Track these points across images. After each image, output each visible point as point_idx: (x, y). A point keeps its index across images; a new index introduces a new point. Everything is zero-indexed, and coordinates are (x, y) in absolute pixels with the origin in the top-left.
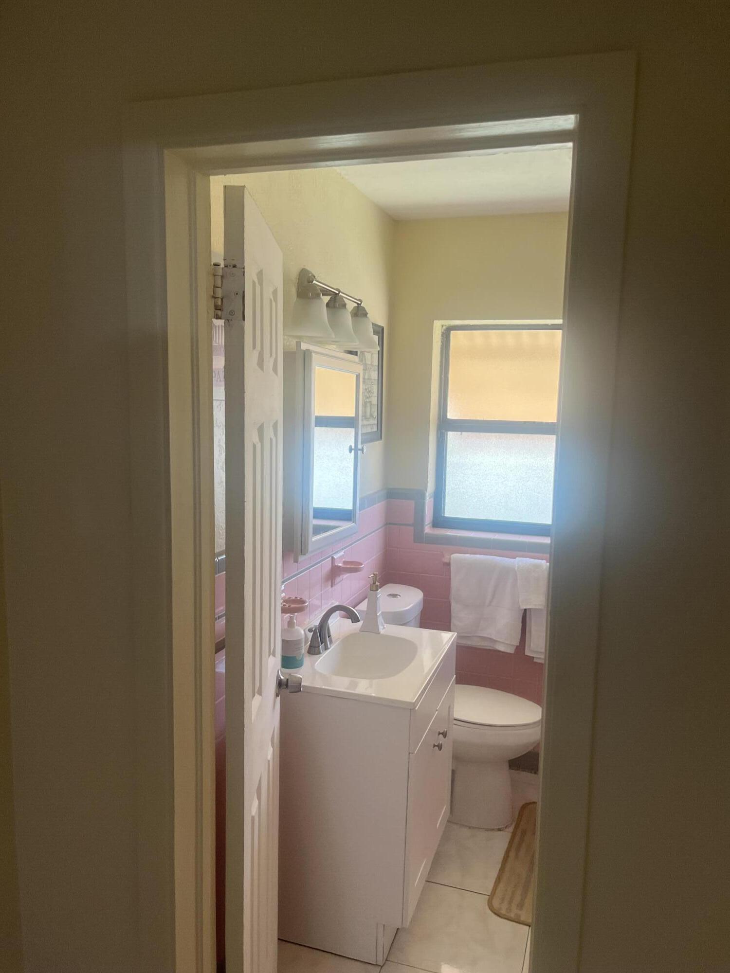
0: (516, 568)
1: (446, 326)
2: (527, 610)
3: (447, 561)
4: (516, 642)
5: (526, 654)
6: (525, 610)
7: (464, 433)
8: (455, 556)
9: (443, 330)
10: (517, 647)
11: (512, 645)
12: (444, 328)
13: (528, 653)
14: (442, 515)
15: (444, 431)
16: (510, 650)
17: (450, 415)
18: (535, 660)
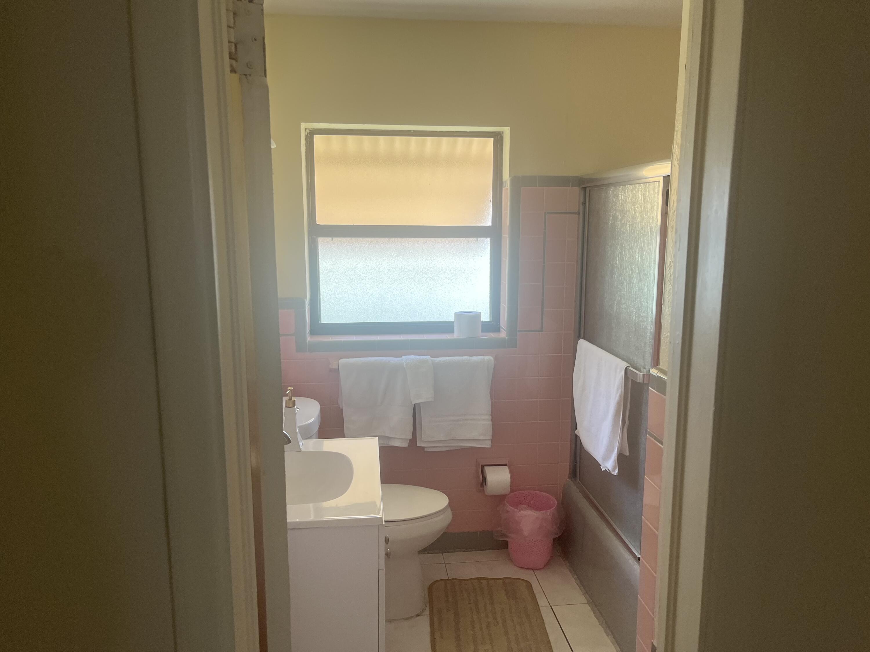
0: (405, 366)
1: (309, 129)
2: (416, 405)
3: (335, 366)
4: (410, 437)
5: (418, 445)
6: (415, 404)
7: (335, 239)
8: (343, 361)
9: (307, 134)
10: (410, 440)
11: (406, 439)
12: (308, 131)
13: (419, 444)
14: (319, 322)
15: (315, 237)
16: (405, 444)
17: (320, 221)
18: (426, 449)
